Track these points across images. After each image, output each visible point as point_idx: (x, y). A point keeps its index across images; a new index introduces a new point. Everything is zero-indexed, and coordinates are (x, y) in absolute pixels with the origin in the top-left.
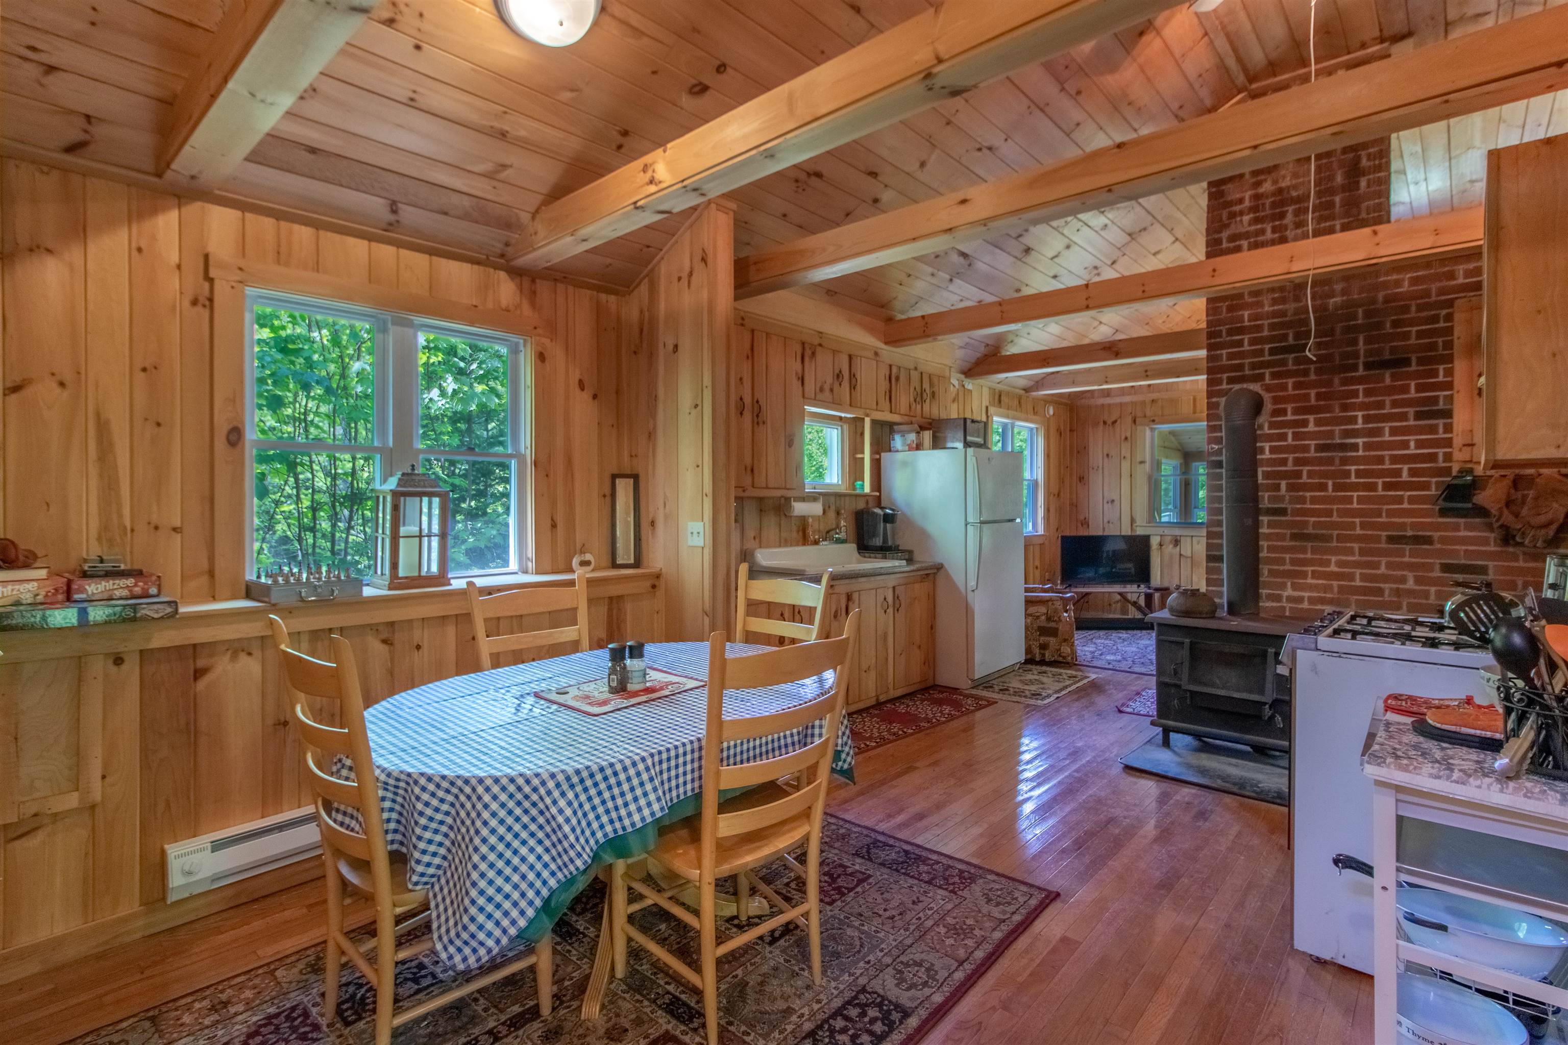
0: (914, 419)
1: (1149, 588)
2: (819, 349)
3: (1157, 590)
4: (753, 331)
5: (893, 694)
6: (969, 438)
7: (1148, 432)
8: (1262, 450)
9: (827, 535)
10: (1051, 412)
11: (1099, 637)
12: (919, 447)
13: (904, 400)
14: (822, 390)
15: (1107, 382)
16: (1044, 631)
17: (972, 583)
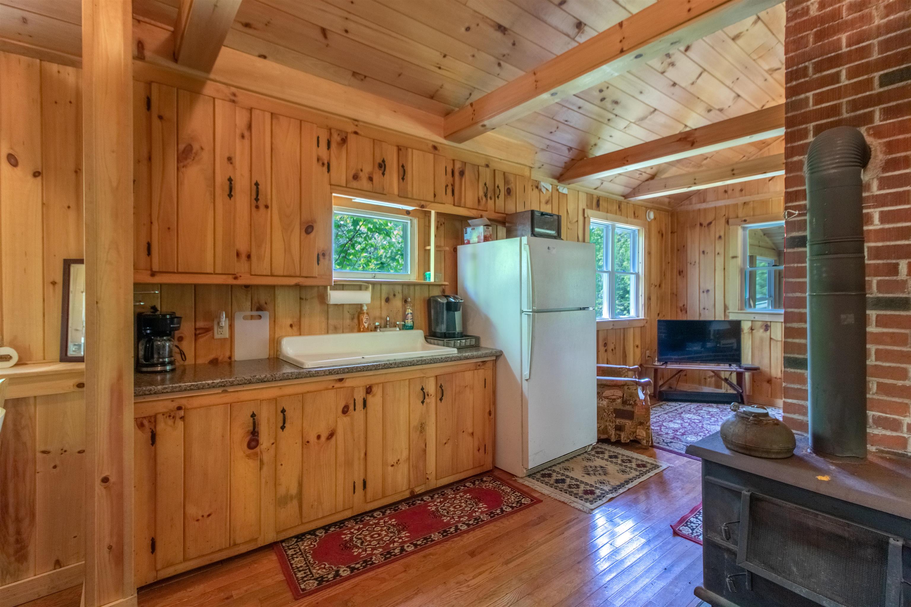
0: (484, 213)
1: (740, 367)
2: (351, 136)
3: (747, 369)
4: (251, 109)
5: (433, 484)
6: (537, 230)
7: (740, 231)
8: (869, 219)
10: (652, 216)
11: (689, 412)
13: (470, 195)
14: (356, 177)
15: (695, 184)
16: (619, 413)
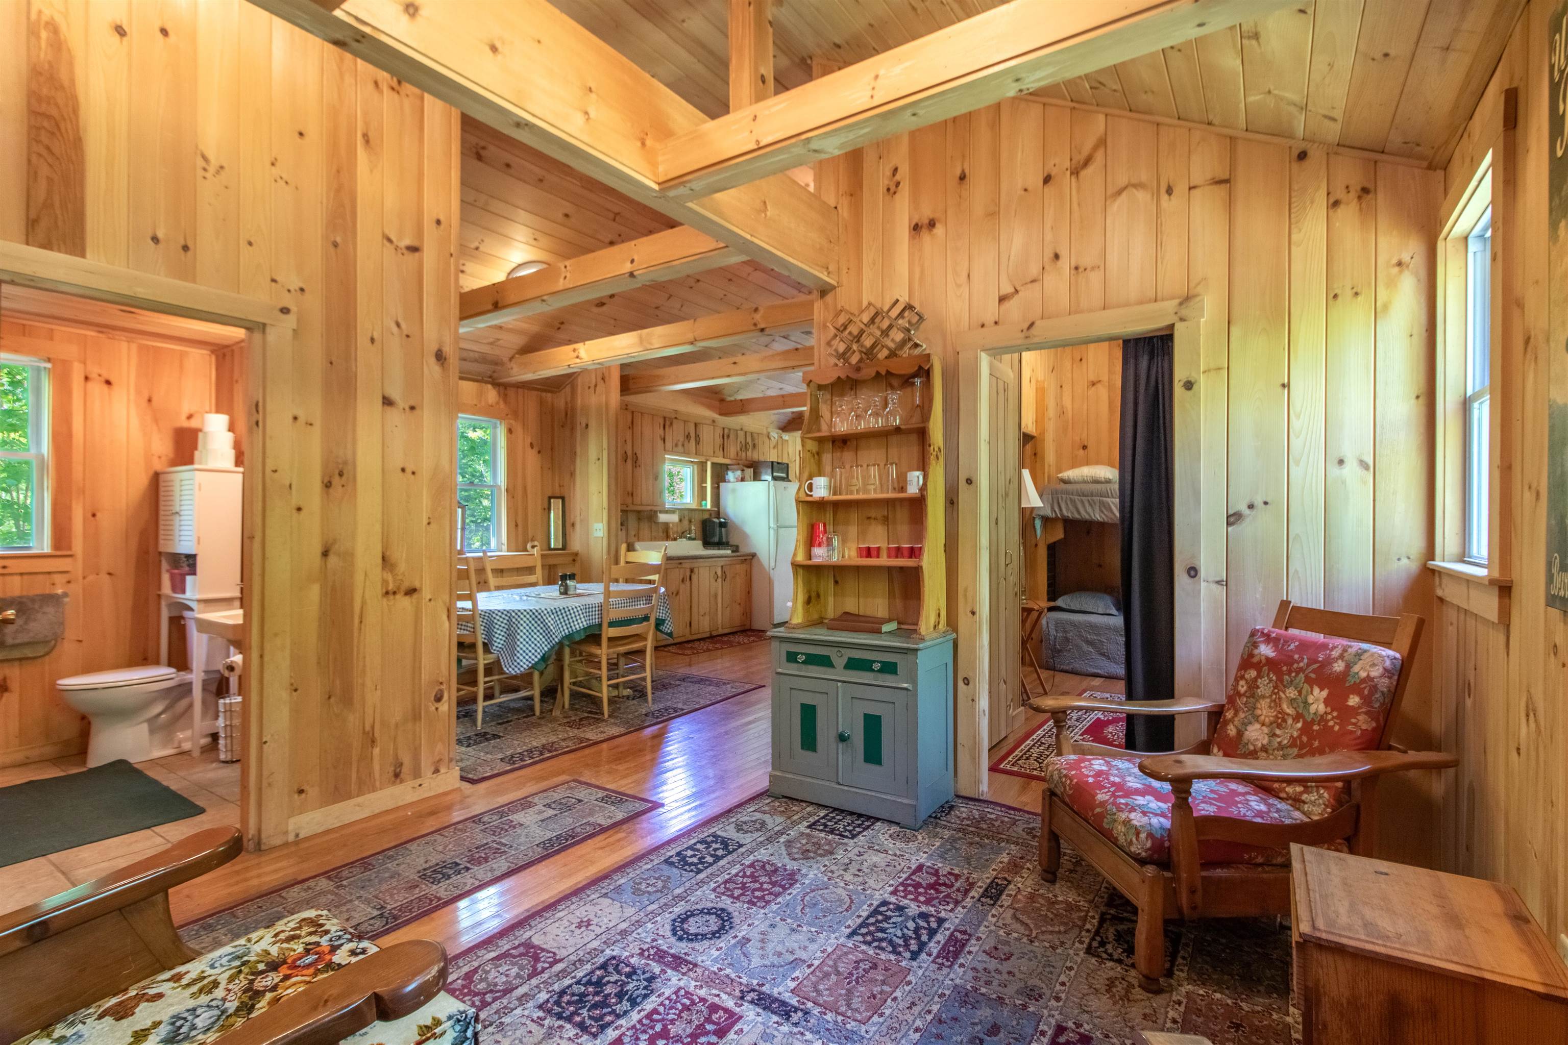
0: (740, 462)
2: (675, 421)
4: (633, 412)
5: (721, 631)
6: (776, 474)
9: (682, 535)
12: (743, 480)
13: (732, 450)
14: (676, 445)
17: (772, 565)
